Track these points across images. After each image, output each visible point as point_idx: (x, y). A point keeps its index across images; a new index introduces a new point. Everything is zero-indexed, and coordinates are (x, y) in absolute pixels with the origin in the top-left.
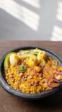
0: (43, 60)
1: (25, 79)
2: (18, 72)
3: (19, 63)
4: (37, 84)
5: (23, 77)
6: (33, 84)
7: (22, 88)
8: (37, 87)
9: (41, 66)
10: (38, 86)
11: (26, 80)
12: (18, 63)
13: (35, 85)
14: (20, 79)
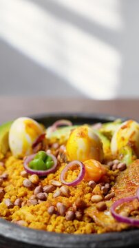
0: (126, 148)
1: (40, 195)
2: (24, 172)
3: (38, 147)
4: (78, 214)
5: (37, 189)
6: (61, 211)
7: (20, 219)
8: (76, 222)
9: (114, 167)
10: (81, 219)
11: (44, 199)
12: (34, 146)
13: (69, 213)
14: (26, 195)
